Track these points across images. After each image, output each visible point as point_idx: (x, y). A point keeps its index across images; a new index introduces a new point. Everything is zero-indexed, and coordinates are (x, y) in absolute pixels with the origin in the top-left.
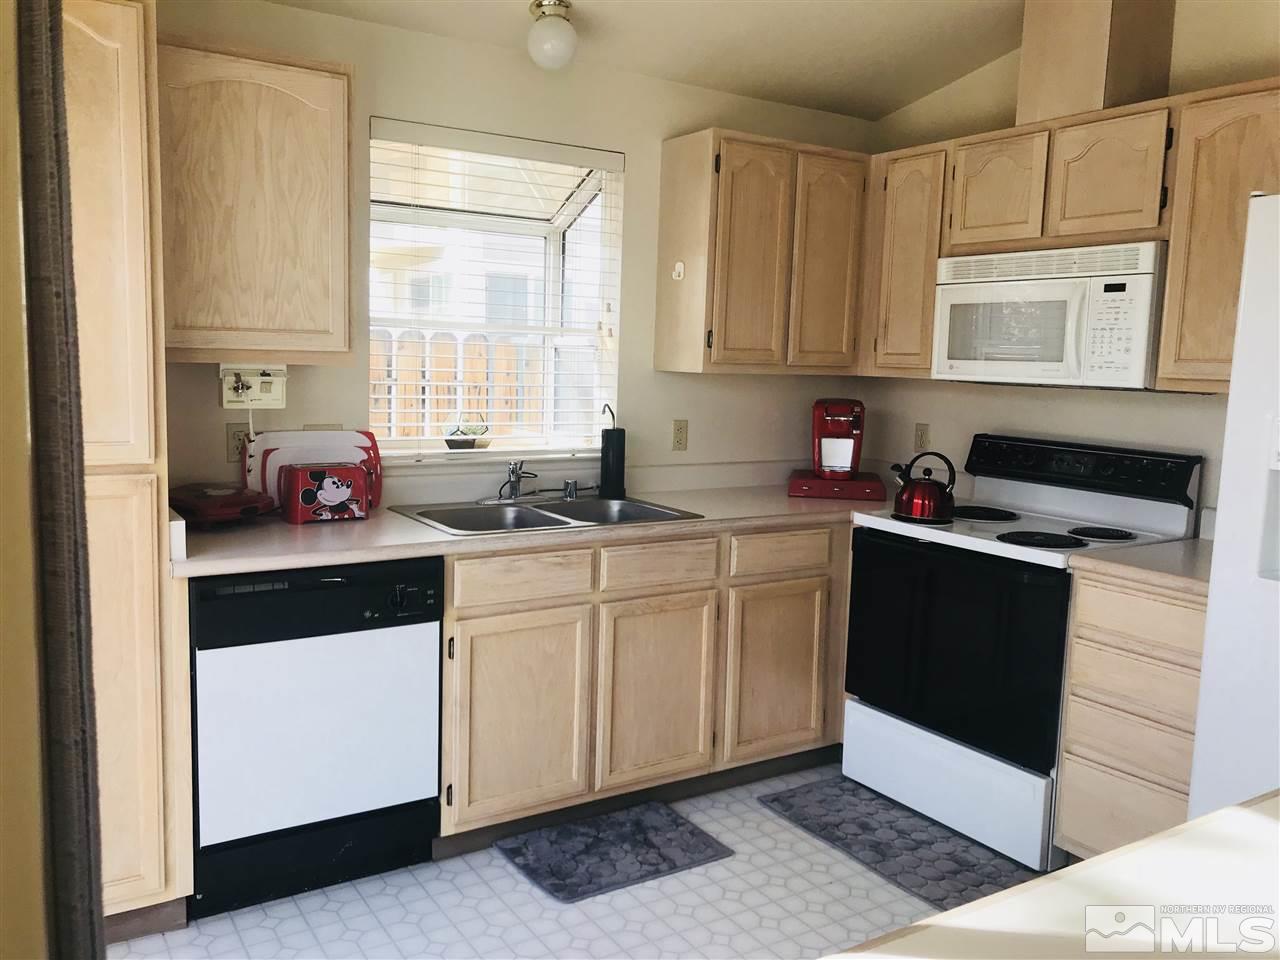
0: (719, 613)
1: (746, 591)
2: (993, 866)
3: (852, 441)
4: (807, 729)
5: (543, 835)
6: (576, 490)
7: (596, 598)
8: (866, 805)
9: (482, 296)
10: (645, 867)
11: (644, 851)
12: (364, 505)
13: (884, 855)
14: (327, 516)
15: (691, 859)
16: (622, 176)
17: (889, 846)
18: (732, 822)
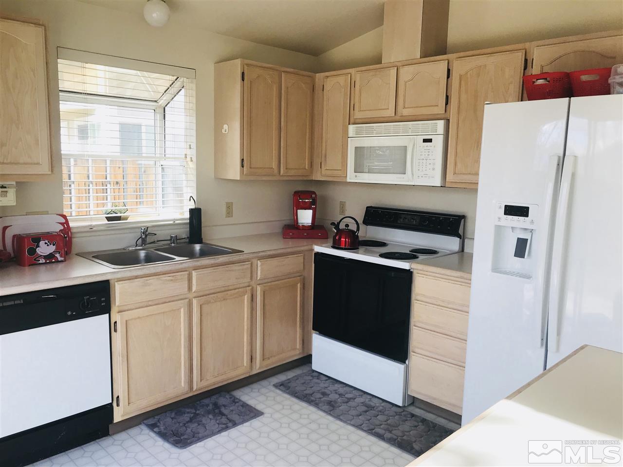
0: (253, 298)
1: (264, 286)
2: (383, 406)
3: (312, 211)
4: (295, 349)
5: (167, 415)
6: (177, 240)
7: (190, 296)
8: (324, 383)
9: (117, 134)
10: (220, 426)
11: (220, 418)
12: (63, 254)
13: (333, 407)
14: (42, 261)
15: (243, 419)
16: (194, 81)
17: (336, 402)
18: (261, 398)
